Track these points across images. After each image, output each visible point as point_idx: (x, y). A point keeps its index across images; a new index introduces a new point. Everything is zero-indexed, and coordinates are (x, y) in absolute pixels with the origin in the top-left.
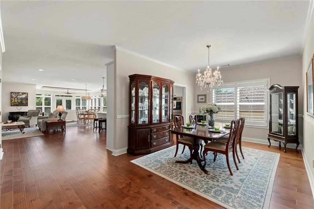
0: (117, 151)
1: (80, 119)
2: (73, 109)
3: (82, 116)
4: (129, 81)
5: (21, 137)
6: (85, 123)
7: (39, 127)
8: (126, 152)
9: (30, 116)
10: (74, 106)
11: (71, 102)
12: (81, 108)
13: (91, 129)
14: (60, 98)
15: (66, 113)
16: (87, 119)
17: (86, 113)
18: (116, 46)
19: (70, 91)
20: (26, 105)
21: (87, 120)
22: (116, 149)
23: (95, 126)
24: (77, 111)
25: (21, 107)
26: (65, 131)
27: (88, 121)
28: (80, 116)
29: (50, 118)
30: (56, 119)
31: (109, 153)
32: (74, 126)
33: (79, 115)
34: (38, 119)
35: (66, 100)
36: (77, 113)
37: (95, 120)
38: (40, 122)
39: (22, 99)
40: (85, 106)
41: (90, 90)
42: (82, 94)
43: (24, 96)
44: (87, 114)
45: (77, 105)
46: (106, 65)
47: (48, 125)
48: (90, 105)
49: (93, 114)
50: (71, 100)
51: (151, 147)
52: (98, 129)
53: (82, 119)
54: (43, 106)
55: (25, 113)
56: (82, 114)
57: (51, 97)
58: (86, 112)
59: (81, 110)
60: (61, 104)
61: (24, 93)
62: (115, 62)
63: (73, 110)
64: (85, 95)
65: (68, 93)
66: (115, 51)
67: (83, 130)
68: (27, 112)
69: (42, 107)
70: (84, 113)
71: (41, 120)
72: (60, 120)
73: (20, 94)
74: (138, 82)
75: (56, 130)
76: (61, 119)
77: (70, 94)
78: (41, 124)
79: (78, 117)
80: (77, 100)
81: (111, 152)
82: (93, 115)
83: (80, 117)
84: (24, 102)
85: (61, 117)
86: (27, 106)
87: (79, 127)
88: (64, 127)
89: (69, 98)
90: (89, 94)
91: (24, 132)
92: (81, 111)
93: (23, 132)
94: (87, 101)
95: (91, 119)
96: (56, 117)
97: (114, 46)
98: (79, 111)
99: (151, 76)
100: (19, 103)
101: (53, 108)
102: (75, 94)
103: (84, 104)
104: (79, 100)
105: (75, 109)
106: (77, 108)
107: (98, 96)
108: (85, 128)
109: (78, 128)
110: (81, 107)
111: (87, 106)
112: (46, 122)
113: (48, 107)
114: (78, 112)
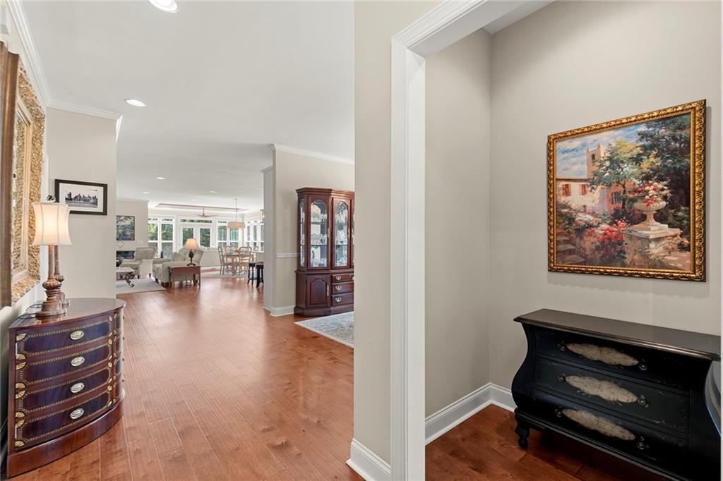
0: (277, 309)
1: (225, 264)
2: (214, 247)
3: (230, 260)
4: (296, 198)
5: (130, 292)
6: (234, 273)
7: (155, 276)
8: (293, 313)
9: (138, 258)
10: (215, 242)
11: (209, 233)
12: (228, 244)
13: (245, 283)
14: (188, 225)
15: (201, 252)
16: (238, 264)
17: (237, 254)
18: (275, 145)
19: (207, 212)
20: (132, 238)
21: (238, 268)
22: (276, 307)
23: (251, 277)
24: (220, 249)
25: (124, 241)
26: (199, 284)
27: (241, 268)
28: (225, 259)
29: (173, 260)
30: (185, 263)
31: (267, 312)
32: (214, 277)
33: (223, 256)
34: (154, 263)
35: (201, 229)
36: (221, 254)
37: (251, 265)
38: (158, 268)
39: (125, 227)
40: (236, 241)
41: (244, 210)
42: (230, 217)
43: (128, 222)
44: (238, 256)
45: (220, 239)
46: (262, 171)
47: (172, 272)
48: (246, 240)
49: (249, 256)
50: (209, 229)
51: (332, 305)
52: (255, 282)
53: (230, 264)
54: (160, 241)
55: (130, 254)
56: (228, 256)
57: (173, 223)
58: (237, 251)
59: (228, 248)
60: (192, 236)
61: (129, 217)
62: (273, 168)
63: (214, 249)
64: (234, 220)
65: (204, 216)
66: (274, 151)
67: (230, 283)
68: (134, 252)
69: (157, 243)
70: (233, 254)
71: (158, 266)
72: (191, 264)
73: (122, 218)
74: (310, 200)
75: (185, 282)
76: (193, 262)
77: (206, 217)
78: (160, 272)
79: (222, 261)
80: (220, 228)
81: (270, 312)
82: (248, 258)
83: (225, 262)
84: (128, 233)
85: (193, 259)
86: (134, 240)
87: (223, 279)
88: (197, 276)
89: (205, 226)
90: (243, 216)
91: (133, 285)
92: (227, 250)
93: (131, 284)
94: (240, 231)
95: (244, 264)
96: (185, 260)
97: (273, 145)
98: (224, 250)
99: (331, 190)
100: (120, 235)
101: (177, 244)
102: (217, 218)
103: (235, 236)
104: (224, 228)
105: (217, 247)
106: (220, 244)
107: (252, 222)
108: (234, 280)
109: (222, 281)
110: (228, 242)
111: (240, 240)
112: (169, 268)
113: (168, 243)
114: (222, 251)
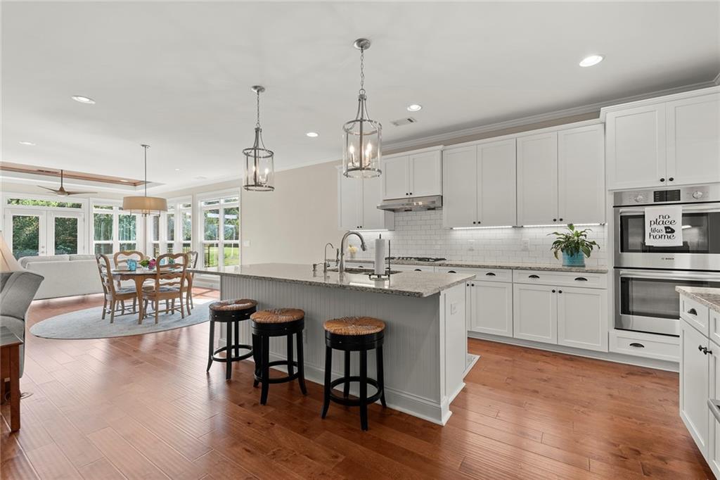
2: (87, 254)
10: (87, 241)
11: (76, 227)
12: (116, 249)
14: (28, 211)
17: (146, 270)
19: (69, 185)
24: (102, 260)
28: (115, 282)
32: (85, 334)
33: (111, 277)
35: (57, 219)
36: (105, 271)
40: (132, 242)
44: (153, 276)
45: (98, 236)
48: (151, 239)
50: (75, 220)
53: (128, 295)
56: (125, 276)
59: (120, 258)
63: (86, 258)
65: (61, 189)
70: (138, 272)
77: (69, 193)
79: (109, 288)
80: (99, 219)
82: (178, 280)
83: (116, 289)
89: (66, 213)
92: (120, 262)
98: (110, 262)
104: (108, 218)
105: (94, 254)
106: (98, 247)
110: (116, 242)
111: (138, 241)
114: (108, 267)
